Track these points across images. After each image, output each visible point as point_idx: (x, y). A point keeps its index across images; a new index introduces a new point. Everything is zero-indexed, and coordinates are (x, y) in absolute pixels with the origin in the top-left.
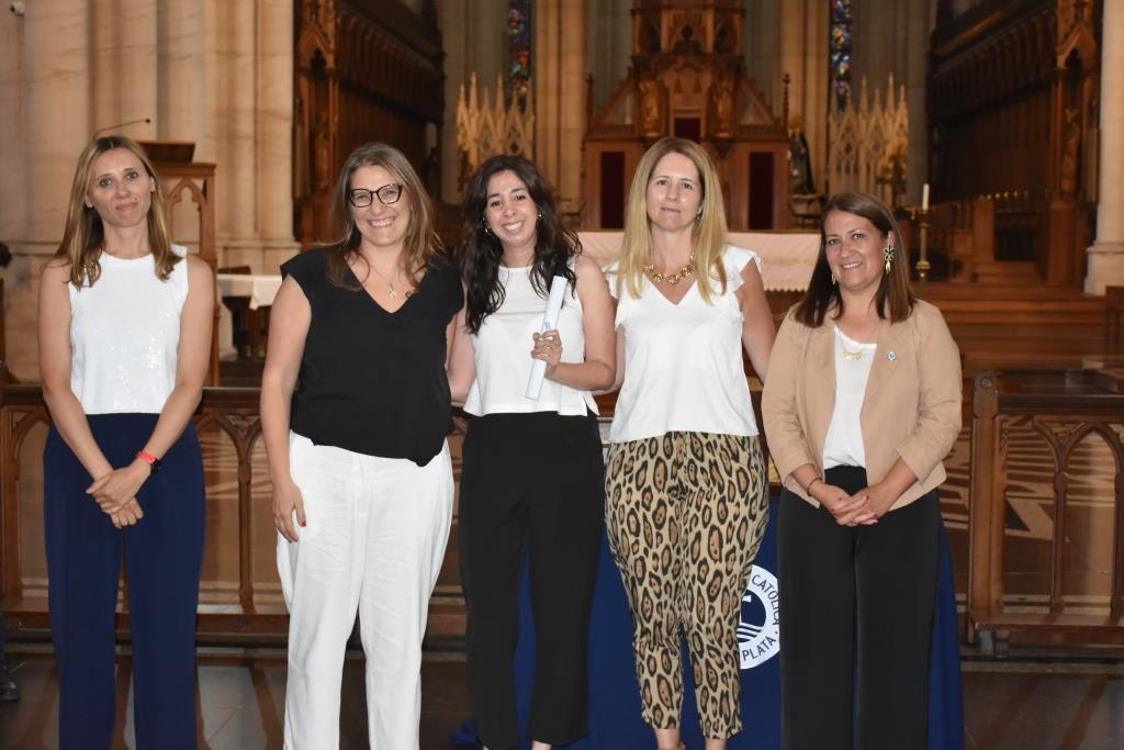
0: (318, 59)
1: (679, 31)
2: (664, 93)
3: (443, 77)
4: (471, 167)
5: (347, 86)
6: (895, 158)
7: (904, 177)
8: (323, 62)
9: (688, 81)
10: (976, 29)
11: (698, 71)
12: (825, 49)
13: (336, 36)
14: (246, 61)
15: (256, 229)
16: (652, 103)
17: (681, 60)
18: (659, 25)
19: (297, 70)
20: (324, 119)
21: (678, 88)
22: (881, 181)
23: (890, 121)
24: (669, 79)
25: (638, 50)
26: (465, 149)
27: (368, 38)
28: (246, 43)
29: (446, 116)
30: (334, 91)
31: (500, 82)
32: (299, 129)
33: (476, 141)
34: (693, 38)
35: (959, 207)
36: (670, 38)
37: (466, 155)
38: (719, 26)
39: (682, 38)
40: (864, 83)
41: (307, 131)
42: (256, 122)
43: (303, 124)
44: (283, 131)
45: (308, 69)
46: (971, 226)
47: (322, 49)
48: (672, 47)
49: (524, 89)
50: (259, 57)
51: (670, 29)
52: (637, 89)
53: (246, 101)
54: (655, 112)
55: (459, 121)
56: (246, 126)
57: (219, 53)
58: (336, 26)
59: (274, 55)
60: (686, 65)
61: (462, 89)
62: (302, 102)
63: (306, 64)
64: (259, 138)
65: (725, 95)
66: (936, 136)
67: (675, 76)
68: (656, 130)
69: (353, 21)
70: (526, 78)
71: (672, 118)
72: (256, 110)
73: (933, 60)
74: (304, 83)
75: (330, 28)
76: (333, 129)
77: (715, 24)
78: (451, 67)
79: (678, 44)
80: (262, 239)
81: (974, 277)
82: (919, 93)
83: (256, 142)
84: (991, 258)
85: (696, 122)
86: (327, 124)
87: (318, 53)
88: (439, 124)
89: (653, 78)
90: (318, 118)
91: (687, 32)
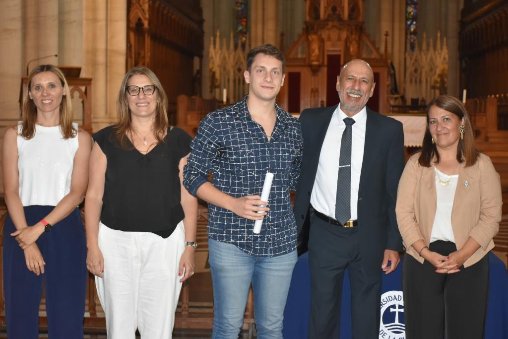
0: (139, 23)
1: (330, 9)
2: (322, 41)
3: (203, 33)
4: (217, 80)
5: (154, 38)
6: (441, 76)
7: (446, 85)
8: (142, 25)
9: (334, 34)
10: (486, 8)
11: (340, 29)
12: (404, 19)
13: (149, 10)
14: (102, 24)
15: (106, 112)
16: (315, 46)
17: (330, 24)
18: (319, 5)
19: (129, 28)
20: (142, 55)
21: (329, 39)
22: (434, 88)
23: (438, 56)
24: (325, 34)
25: (308, 18)
26: (214, 70)
27: (165, 12)
28: (101, 15)
29: (204, 53)
30: (148, 40)
31: (232, 35)
32: (129, 60)
33: (219, 66)
34: (337, 12)
35: (478, 102)
36: (325, 12)
37: (214, 73)
38: (351, 6)
39: (331, 12)
40: (424, 36)
41: (133, 60)
42: (107, 56)
43: (131, 58)
44: (121, 60)
45: (135, 28)
46: (485, 112)
47: (142, 17)
48: (326, 16)
49: (244, 39)
50: (109, 23)
51: (325, 7)
52: (308, 39)
53: (101, 45)
54: (317, 51)
55: (210, 55)
56: (101, 58)
57: (87, 19)
58: (149, 6)
59: (117, 21)
60: (333, 27)
61: (212, 39)
62: (131, 46)
63: (133, 25)
64: (109, 65)
65: (354, 42)
66: (464, 65)
67: (327, 32)
68: (318, 60)
69: (158, 3)
70: (246, 33)
71: (326, 54)
72: (107, 50)
73: (462, 24)
74: (132, 35)
75: (146, 7)
76: (147, 60)
77: (349, 4)
78: (207, 27)
79: (329, 16)
80: (110, 118)
81: (487, 139)
82: (454, 42)
83: (107, 67)
84: (495, 129)
85: (339, 57)
86: (144, 57)
87: (140, 19)
88: (201, 57)
89: (316, 33)
90: (139, 54)
91: (334, 9)
